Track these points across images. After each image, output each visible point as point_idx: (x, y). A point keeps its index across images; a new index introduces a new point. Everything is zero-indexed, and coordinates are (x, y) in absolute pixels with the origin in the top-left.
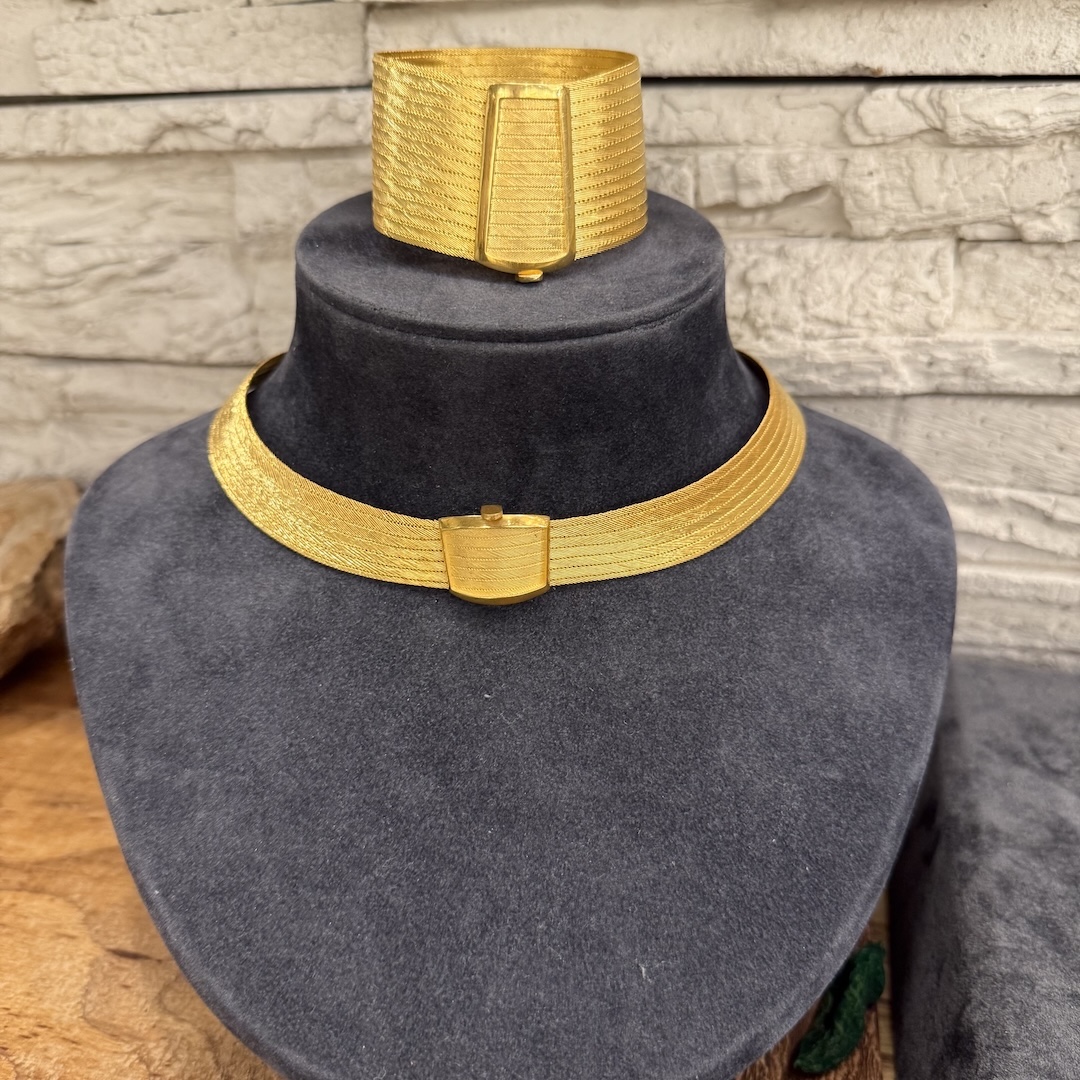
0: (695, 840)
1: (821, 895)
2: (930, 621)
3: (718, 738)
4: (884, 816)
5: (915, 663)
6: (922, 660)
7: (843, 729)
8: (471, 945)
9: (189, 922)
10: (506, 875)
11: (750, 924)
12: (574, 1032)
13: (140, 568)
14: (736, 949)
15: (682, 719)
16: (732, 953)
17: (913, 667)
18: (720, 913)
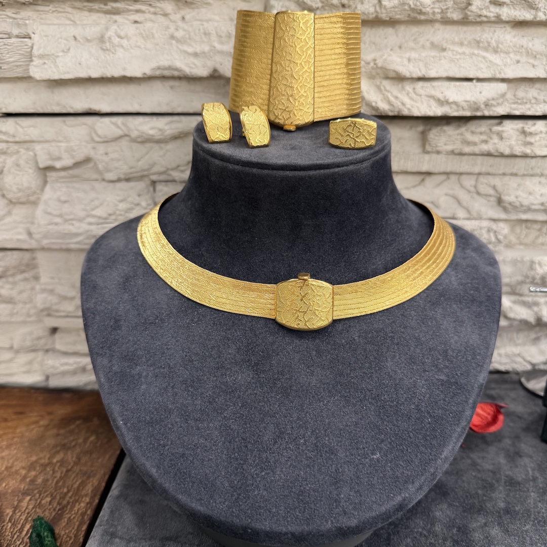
0: (375, 404)
1: (436, 433)
2: (489, 310)
3: (387, 358)
4: (466, 398)
5: (481, 328)
6: (485, 327)
7: (447, 357)
8: (269, 449)
9: (137, 436)
10: (286, 417)
11: (402, 445)
12: (318, 491)
13: (117, 277)
14: (395, 456)
15: (369, 349)
16: (393, 458)
17: (480, 330)
18: (387, 438)
